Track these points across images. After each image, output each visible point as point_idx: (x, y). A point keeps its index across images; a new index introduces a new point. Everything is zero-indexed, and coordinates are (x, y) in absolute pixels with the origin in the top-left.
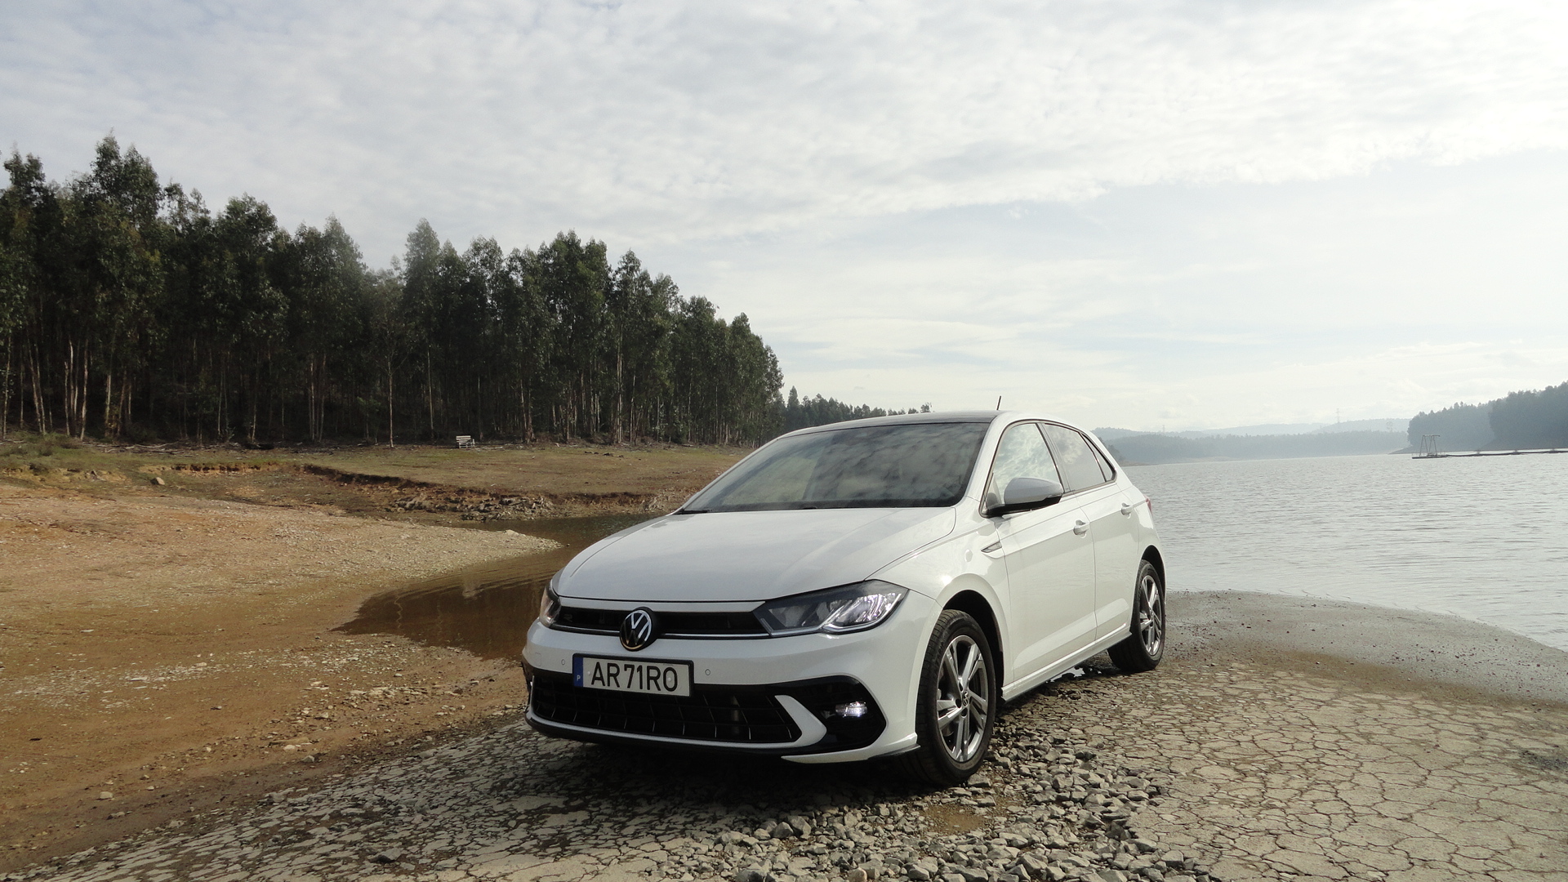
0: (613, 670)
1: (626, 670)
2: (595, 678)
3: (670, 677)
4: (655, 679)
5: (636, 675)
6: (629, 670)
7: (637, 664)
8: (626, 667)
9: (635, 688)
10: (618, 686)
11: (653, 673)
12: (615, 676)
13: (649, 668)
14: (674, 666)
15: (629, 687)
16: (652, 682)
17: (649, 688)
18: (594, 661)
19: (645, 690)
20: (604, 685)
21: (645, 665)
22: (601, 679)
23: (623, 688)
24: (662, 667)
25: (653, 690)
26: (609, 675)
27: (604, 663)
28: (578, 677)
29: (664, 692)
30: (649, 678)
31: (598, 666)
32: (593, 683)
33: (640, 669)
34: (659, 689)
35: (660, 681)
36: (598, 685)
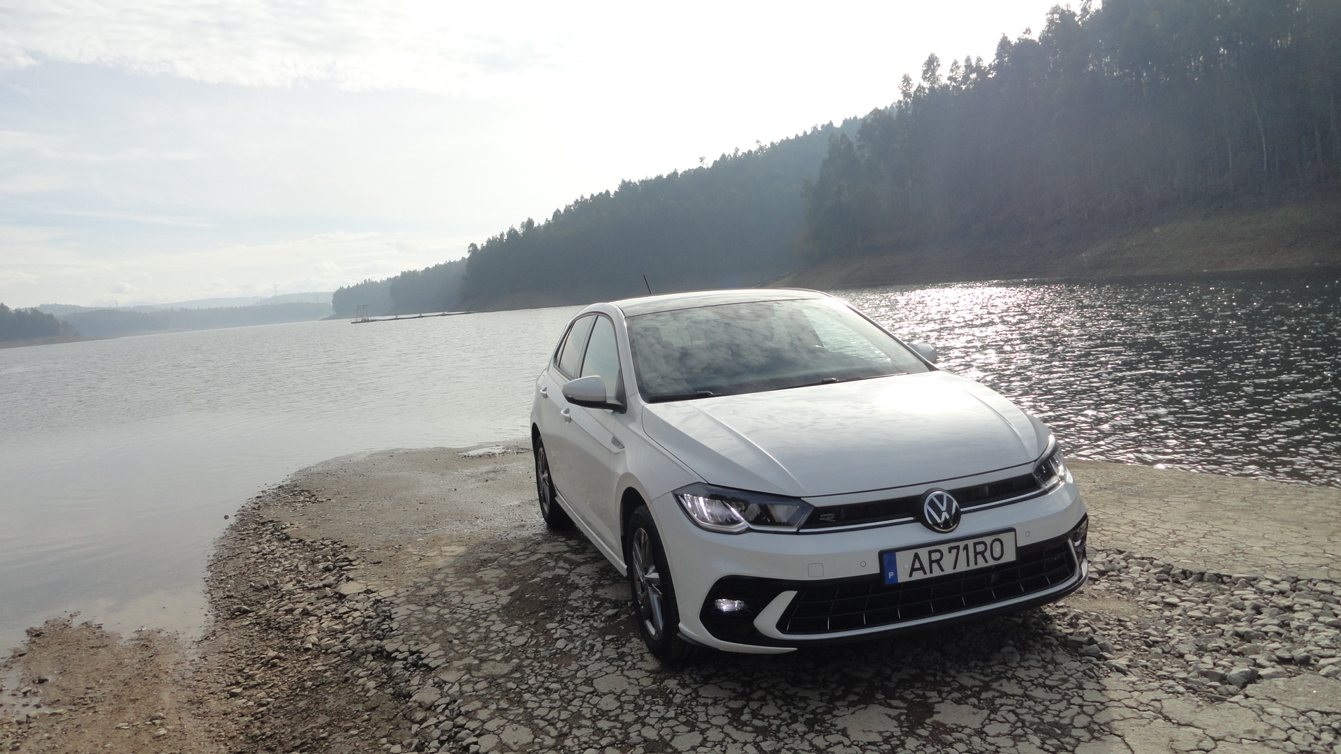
0: (936, 556)
1: (950, 552)
2: (913, 570)
3: (997, 547)
4: (982, 553)
5: (962, 554)
6: (954, 551)
7: (962, 544)
8: (950, 550)
9: (962, 567)
10: (942, 570)
11: (980, 548)
12: (938, 561)
13: (975, 544)
14: (1001, 536)
15: (955, 568)
16: (980, 557)
17: (976, 564)
18: (911, 553)
19: (972, 567)
20: (925, 573)
21: (970, 543)
22: (922, 568)
23: (949, 570)
24: (988, 540)
25: (981, 564)
26: (931, 562)
27: (923, 553)
28: (891, 574)
29: (992, 563)
30: (976, 554)
31: (916, 556)
32: (911, 575)
33: (966, 547)
34: (986, 561)
35: (988, 554)
36: (918, 576)
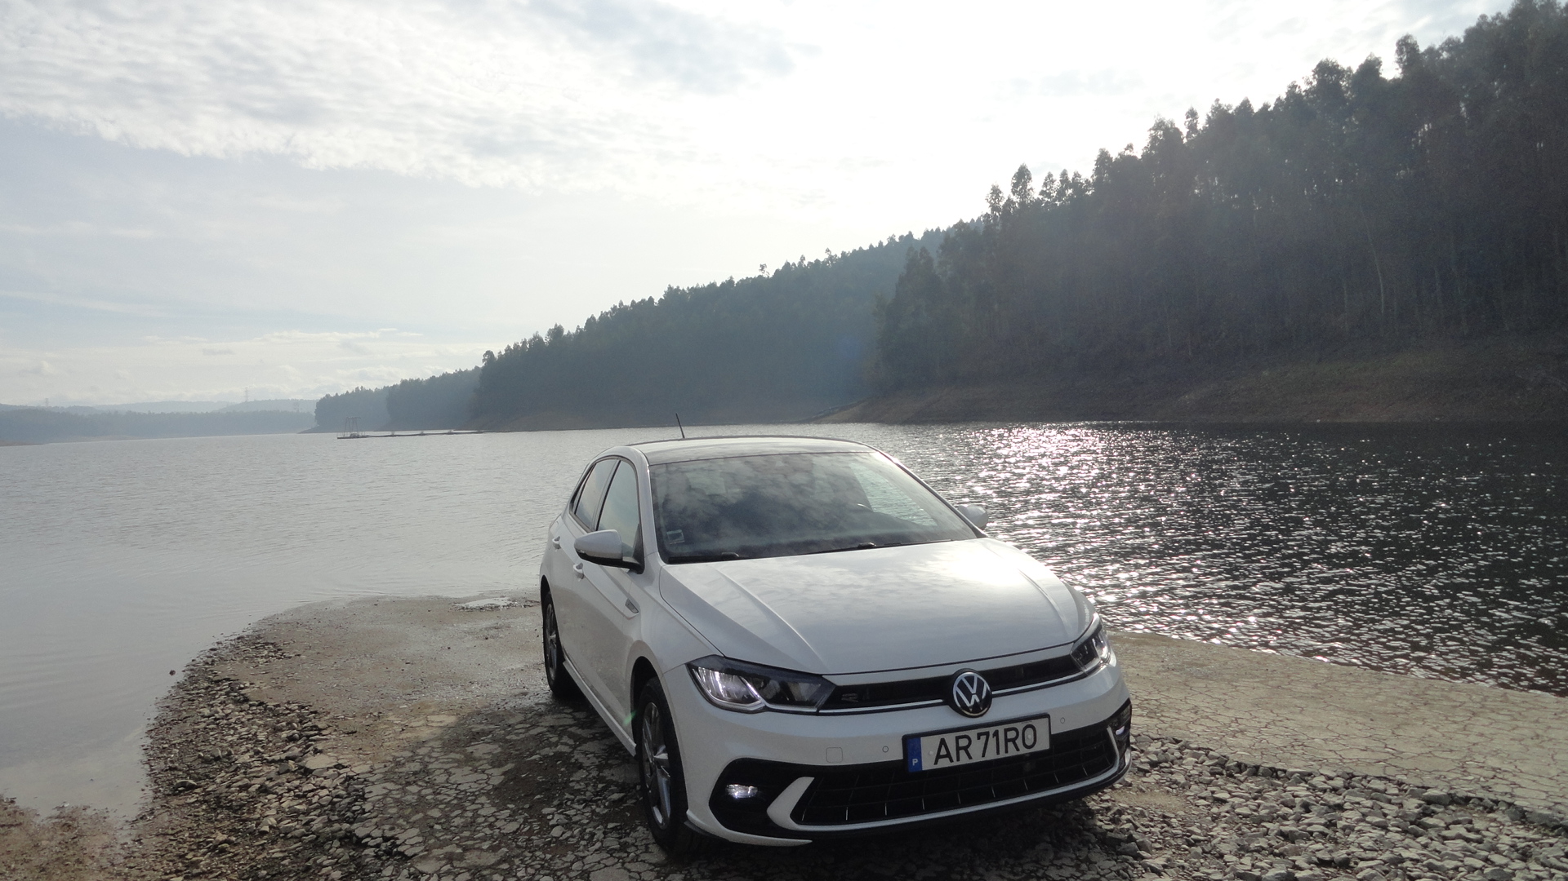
0: (963, 743)
1: (979, 738)
2: (939, 757)
3: (1029, 734)
4: (1013, 740)
5: (992, 741)
6: (983, 738)
7: (992, 730)
8: (979, 736)
9: (991, 755)
10: (970, 758)
11: (1011, 735)
12: (966, 748)
13: (1006, 731)
14: (1033, 722)
15: (983, 756)
16: (1010, 745)
17: (1007, 752)
18: (937, 739)
19: (1003, 755)
20: (951, 761)
21: (1001, 729)
22: (948, 755)
23: (977, 757)
24: (1020, 726)
25: (1012, 752)
26: (958, 749)
27: (950, 739)
28: (915, 761)
29: (1023, 751)
30: (1007, 741)
31: (943, 742)
32: (936, 763)
33: (996, 734)
34: (1018, 750)
35: (1019, 742)
36: (944, 763)
